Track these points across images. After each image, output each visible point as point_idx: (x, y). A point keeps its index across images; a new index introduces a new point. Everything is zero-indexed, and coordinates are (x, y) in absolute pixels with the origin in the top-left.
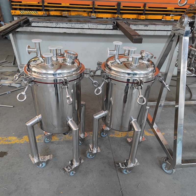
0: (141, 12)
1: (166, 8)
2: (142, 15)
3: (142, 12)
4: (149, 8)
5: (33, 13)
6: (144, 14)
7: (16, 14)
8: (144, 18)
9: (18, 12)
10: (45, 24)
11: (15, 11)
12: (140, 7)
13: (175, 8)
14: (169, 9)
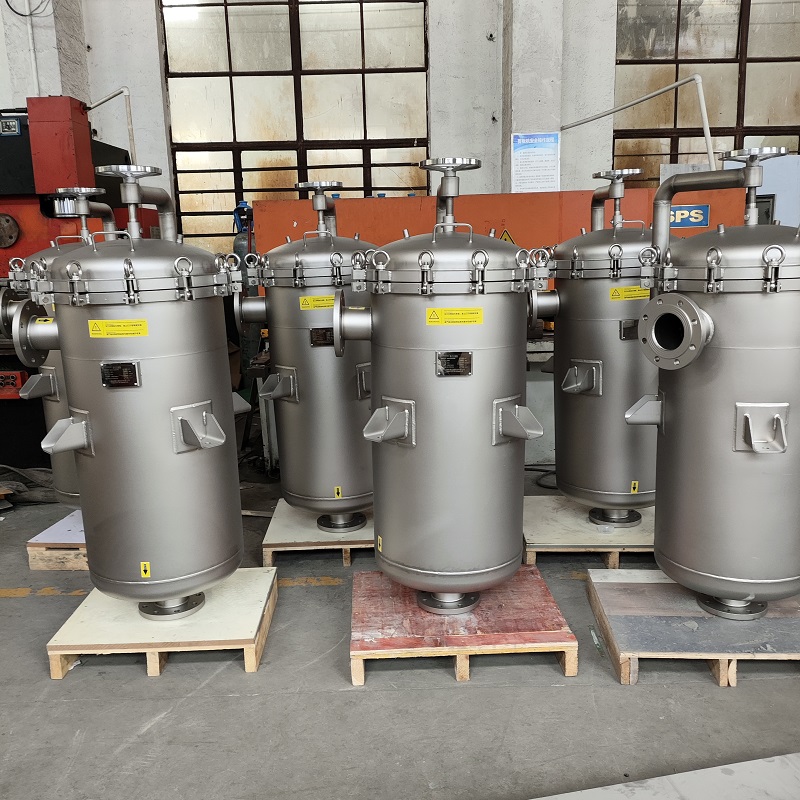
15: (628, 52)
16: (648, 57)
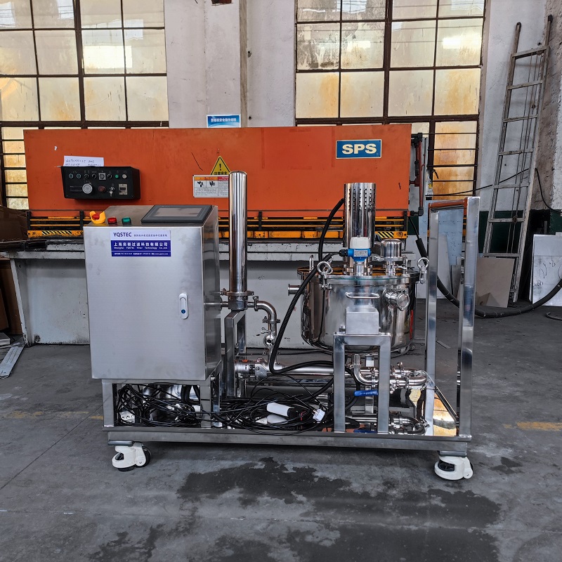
0: (254, 226)
1: (302, 218)
2: (258, 231)
3: (257, 226)
4: (269, 218)
5: (64, 233)
6: (260, 229)
7: (35, 236)
8: (262, 236)
9: (39, 233)
10: (69, 247)
11: (34, 231)
12: (253, 218)
13: (319, 218)
14: (307, 219)
15: (305, 64)
16: (320, 68)
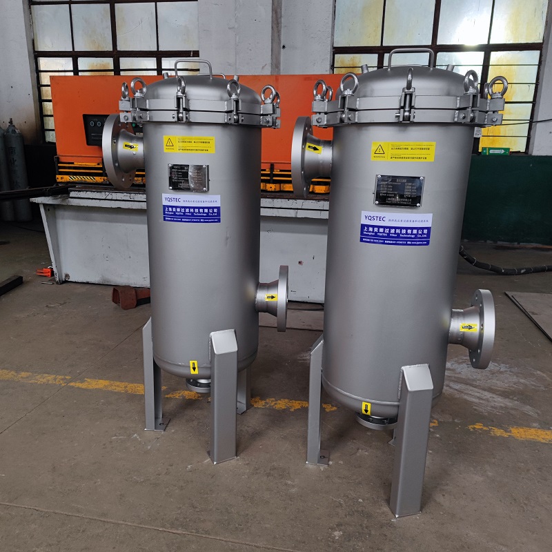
0: (266, 178)
2: (269, 183)
3: (269, 178)
4: (281, 171)
5: (88, 179)
6: (272, 181)
7: (63, 180)
8: (273, 190)
9: (67, 178)
11: (62, 176)
12: (264, 170)
